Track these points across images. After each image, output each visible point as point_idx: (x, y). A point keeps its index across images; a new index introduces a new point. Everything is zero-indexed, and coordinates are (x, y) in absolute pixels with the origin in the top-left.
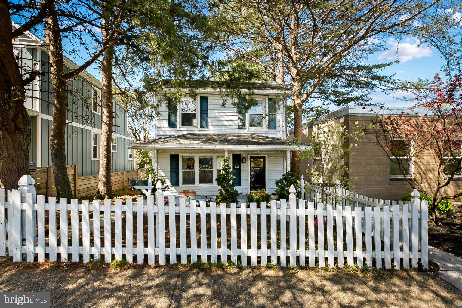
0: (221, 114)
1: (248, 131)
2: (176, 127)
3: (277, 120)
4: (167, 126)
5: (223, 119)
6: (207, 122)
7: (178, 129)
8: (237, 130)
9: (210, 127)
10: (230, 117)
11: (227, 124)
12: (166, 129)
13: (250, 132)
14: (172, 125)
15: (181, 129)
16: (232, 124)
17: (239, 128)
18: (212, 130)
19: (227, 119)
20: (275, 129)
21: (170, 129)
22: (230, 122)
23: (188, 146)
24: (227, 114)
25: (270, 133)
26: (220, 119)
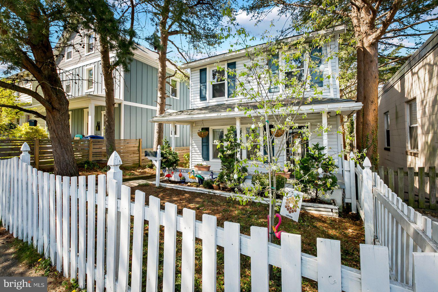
2: (206, 100)
3: (325, 73)
4: (199, 100)
5: (252, 84)
7: (208, 101)
11: (256, 90)
12: (198, 102)
14: (203, 98)
15: (210, 101)
17: (270, 92)
20: (322, 86)
21: (202, 102)
22: (260, 86)
26: (249, 85)
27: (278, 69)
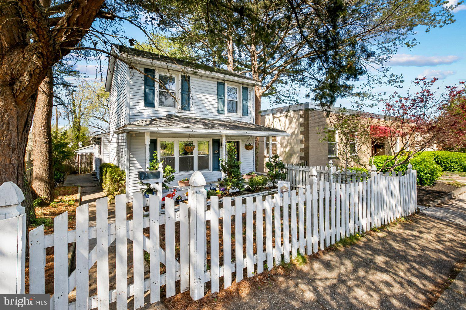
0: (202, 97)
1: (227, 116)
2: (154, 107)
3: (249, 107)
4: (143, 105)
5: (204, 102)
6: (189, 104)
7: (156, 109)
8: (217, 114)
9: (191, 109)
10: (210, 100)
11: (208, 108)
12: (142, 108)
13: (228, 118)
14: (149, 103)
15: (159, 109)
16: (213, 109)
17: (218, 113)
18: (193, 113)
19: (208, 103)
20: (248, 116)
21: (147, 108)
22: (211, 106)
23: (194, 130)
24: (208, 97)
25: (243, 119)
26: (201, 102)
27: (224, 96)
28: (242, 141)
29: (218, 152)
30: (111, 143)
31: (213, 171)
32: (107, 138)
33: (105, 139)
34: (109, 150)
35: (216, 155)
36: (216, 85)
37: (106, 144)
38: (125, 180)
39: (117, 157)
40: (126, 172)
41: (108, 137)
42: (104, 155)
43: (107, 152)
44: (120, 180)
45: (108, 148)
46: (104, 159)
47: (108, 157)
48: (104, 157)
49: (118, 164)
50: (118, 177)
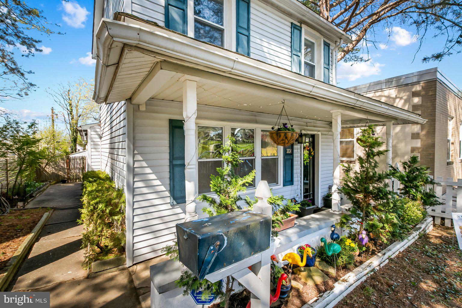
27: (300, 51)
28: (322, 134)
29: (290, 152)
30: (103, 139)
31: (284, 186)
32: (96, 131)
33: (93, 133)
34: (100, 150)
35: (288, 157)
36: (289, 29)
37: (95, 140)
38: (123, 213)
39: (110, 160)
40: (127, 195)
41: (98, 130)
42: (93, 157)
43: (97, 153)
44: (112, 214)
45: (98, 147)
46: (93, 164)
47: (99, 160)
48: (93, 160)
49: (112, 173)
50: (106, 206)
